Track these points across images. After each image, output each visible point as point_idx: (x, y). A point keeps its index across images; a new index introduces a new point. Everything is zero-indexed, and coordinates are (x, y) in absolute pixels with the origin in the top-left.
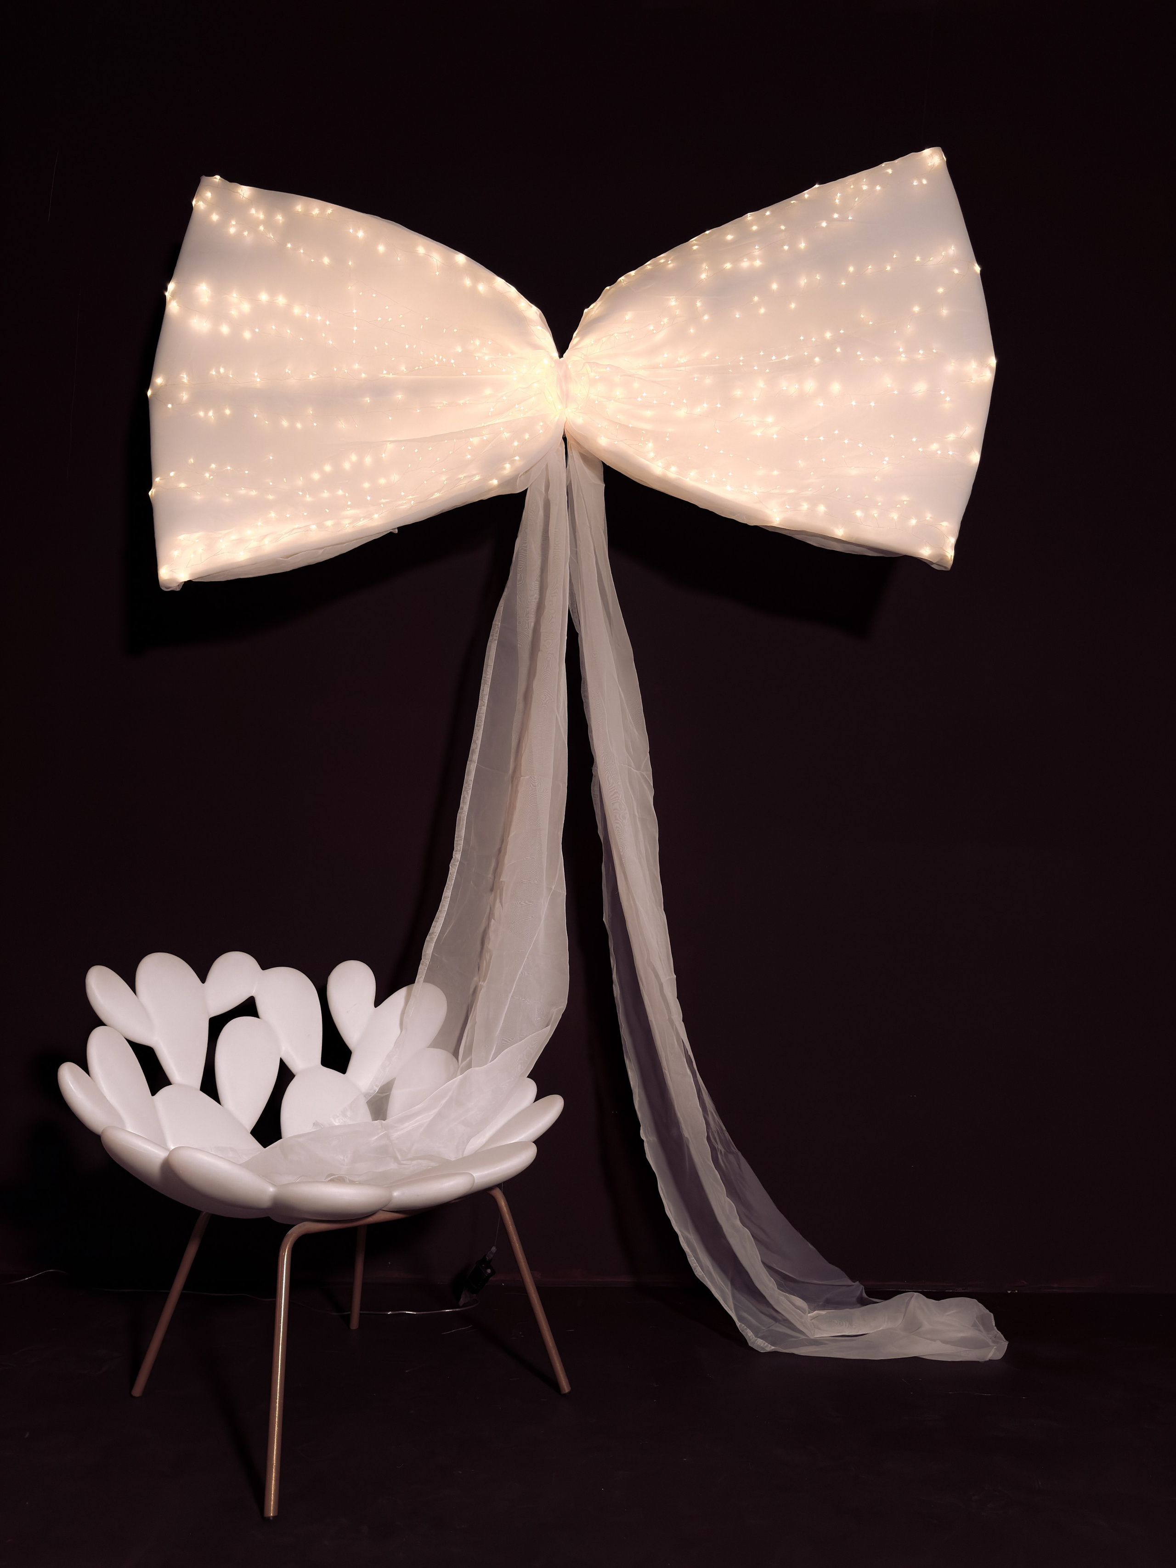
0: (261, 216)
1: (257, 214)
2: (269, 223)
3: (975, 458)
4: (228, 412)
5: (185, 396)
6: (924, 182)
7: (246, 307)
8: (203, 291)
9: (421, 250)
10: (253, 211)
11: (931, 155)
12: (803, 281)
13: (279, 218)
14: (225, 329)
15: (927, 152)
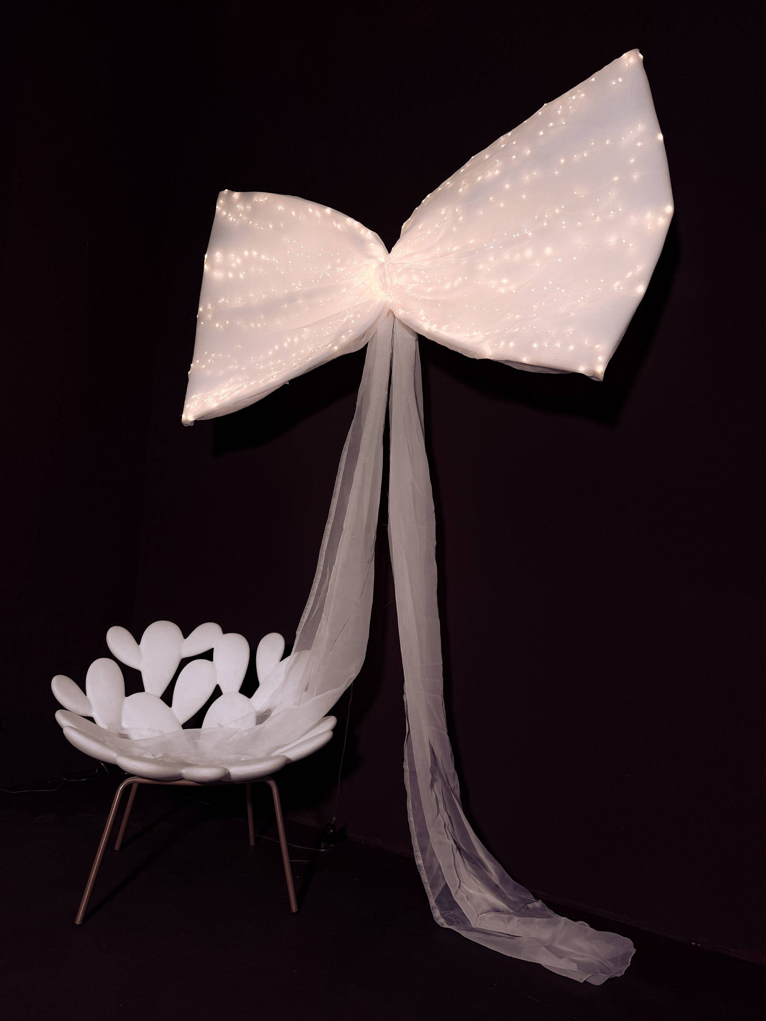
0: (242, 208)
2: (244, 211)
4: (227, 322)
6: (621, 80)
8: (219, 256)
9: (310, 210)
10: (239, 206)
13: (248, 207)
14: (230, 275)
15: (625, 56)
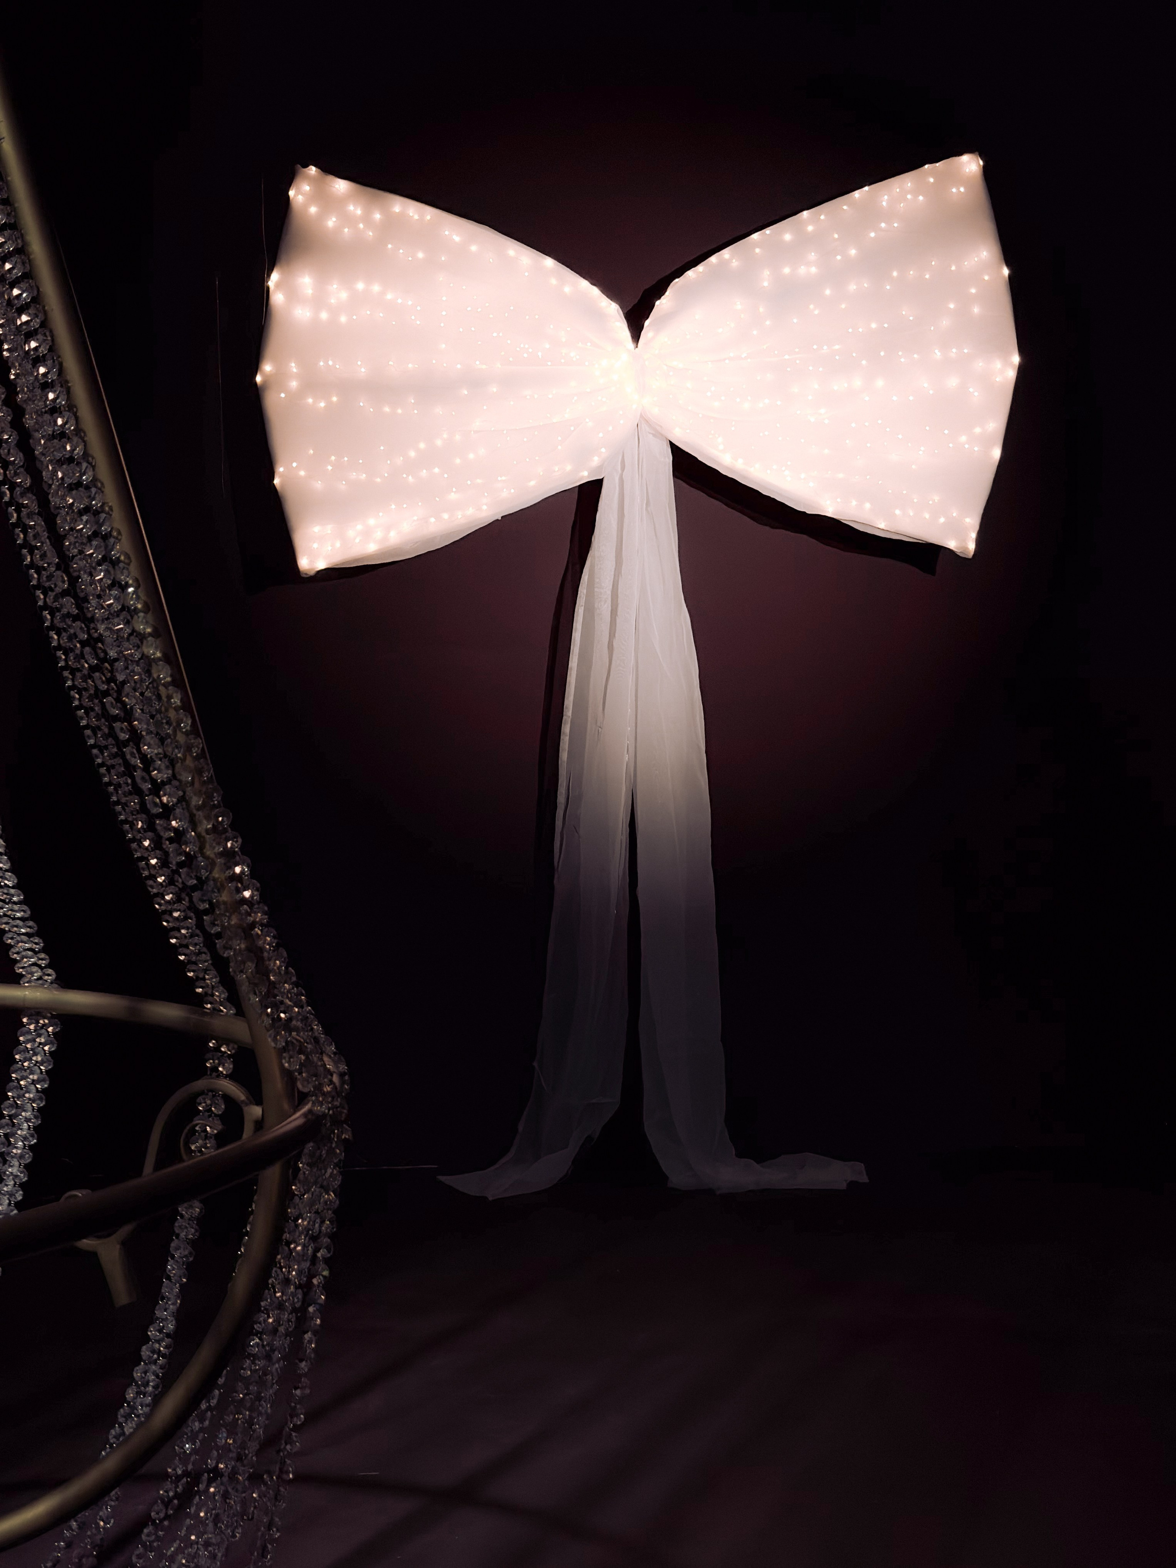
0: (359, 212)
1: (355, 209)
2: (366, 219)
3: (996, 453)
4: (335, 399)
5: (294, 384)
6: (962, 189)
7: (344, 295)
8: (306, 281)
9: (512, 253)
10: (351, 208)
11: (969, 162)
12: (852, 287)
13: (377, 216)
14: (324, 316)
15: (965, 158)
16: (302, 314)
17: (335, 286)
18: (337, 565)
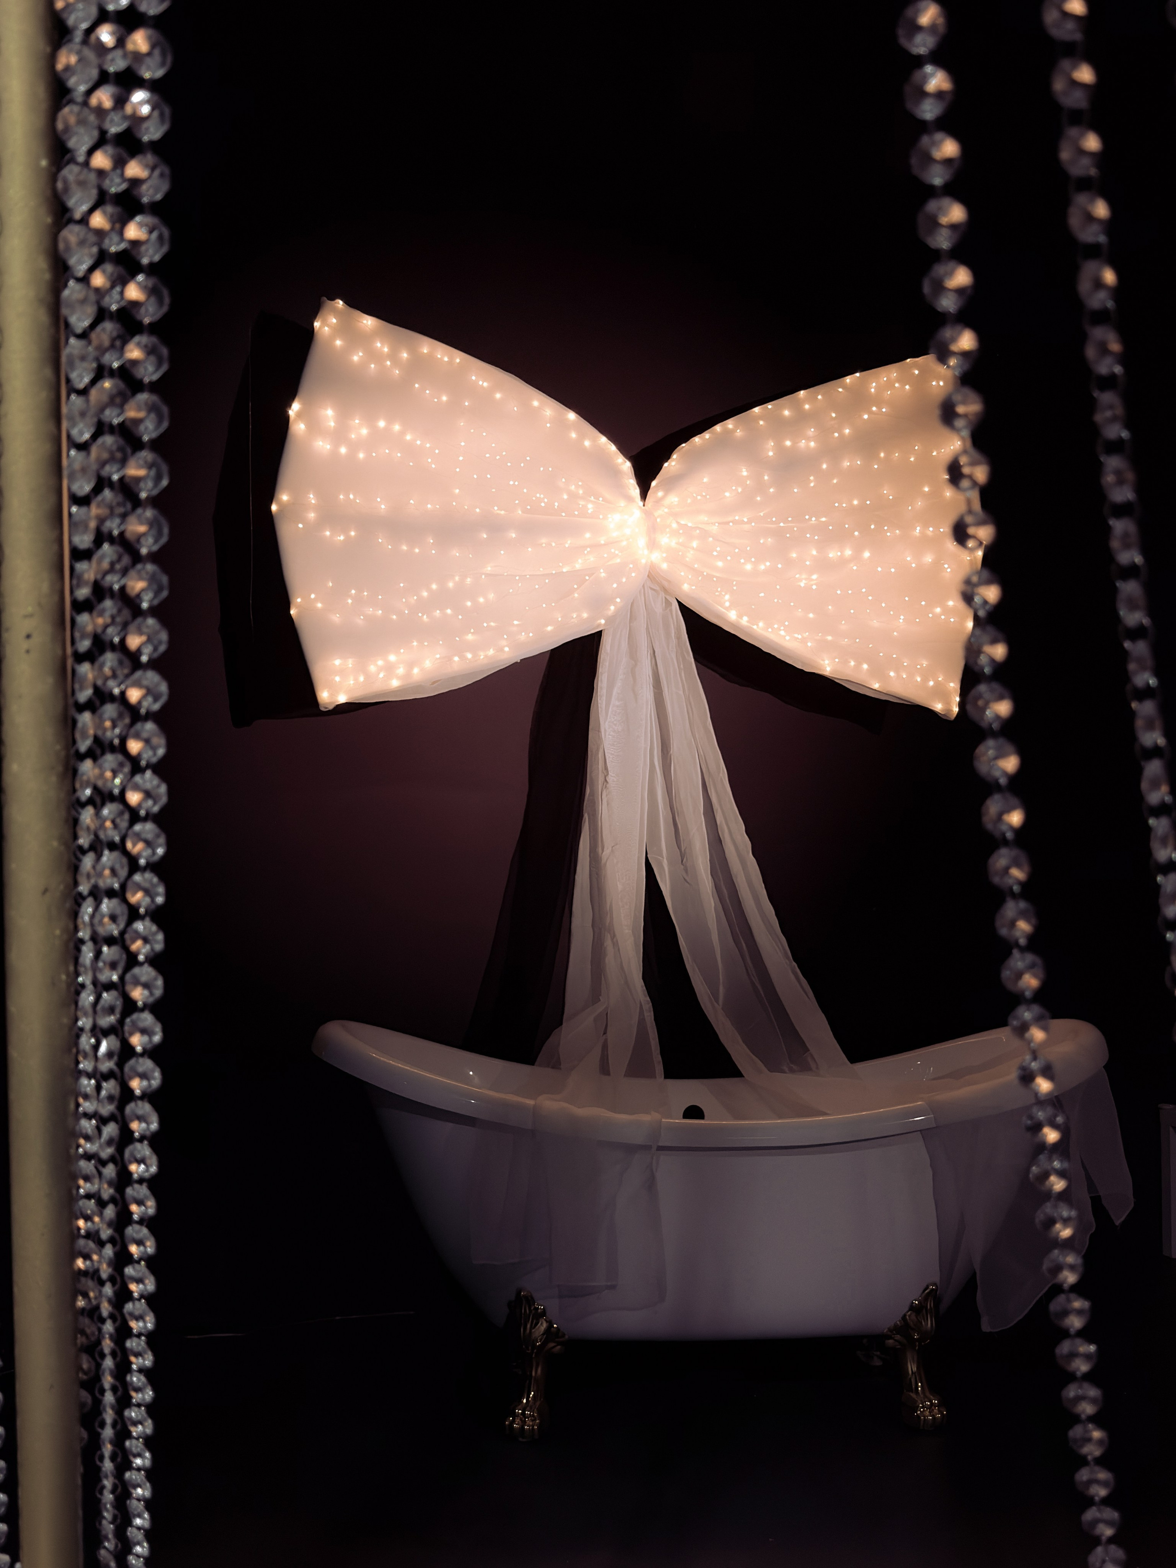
1: (382, 347)
3: (969, 625)
5: (312, 515)
7: (364, 431)
12: (846, 464)
16: (322, 446)
17: (357, 421)
18: (358, 700)
